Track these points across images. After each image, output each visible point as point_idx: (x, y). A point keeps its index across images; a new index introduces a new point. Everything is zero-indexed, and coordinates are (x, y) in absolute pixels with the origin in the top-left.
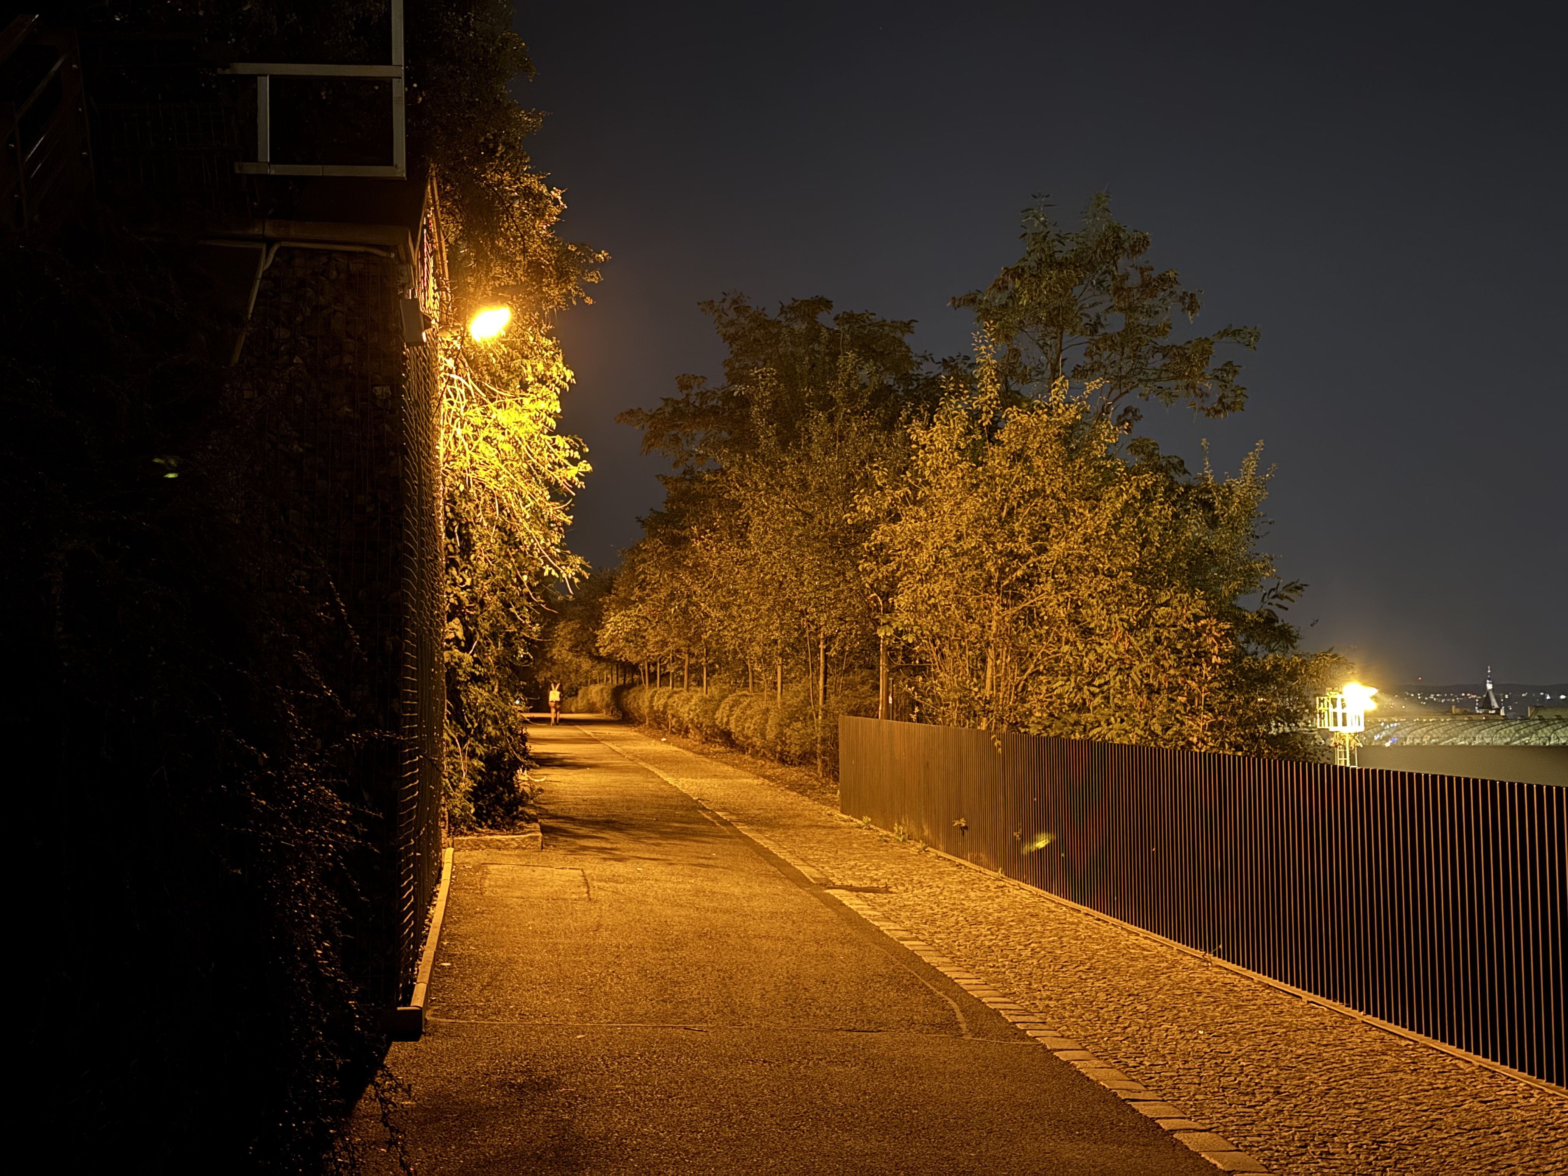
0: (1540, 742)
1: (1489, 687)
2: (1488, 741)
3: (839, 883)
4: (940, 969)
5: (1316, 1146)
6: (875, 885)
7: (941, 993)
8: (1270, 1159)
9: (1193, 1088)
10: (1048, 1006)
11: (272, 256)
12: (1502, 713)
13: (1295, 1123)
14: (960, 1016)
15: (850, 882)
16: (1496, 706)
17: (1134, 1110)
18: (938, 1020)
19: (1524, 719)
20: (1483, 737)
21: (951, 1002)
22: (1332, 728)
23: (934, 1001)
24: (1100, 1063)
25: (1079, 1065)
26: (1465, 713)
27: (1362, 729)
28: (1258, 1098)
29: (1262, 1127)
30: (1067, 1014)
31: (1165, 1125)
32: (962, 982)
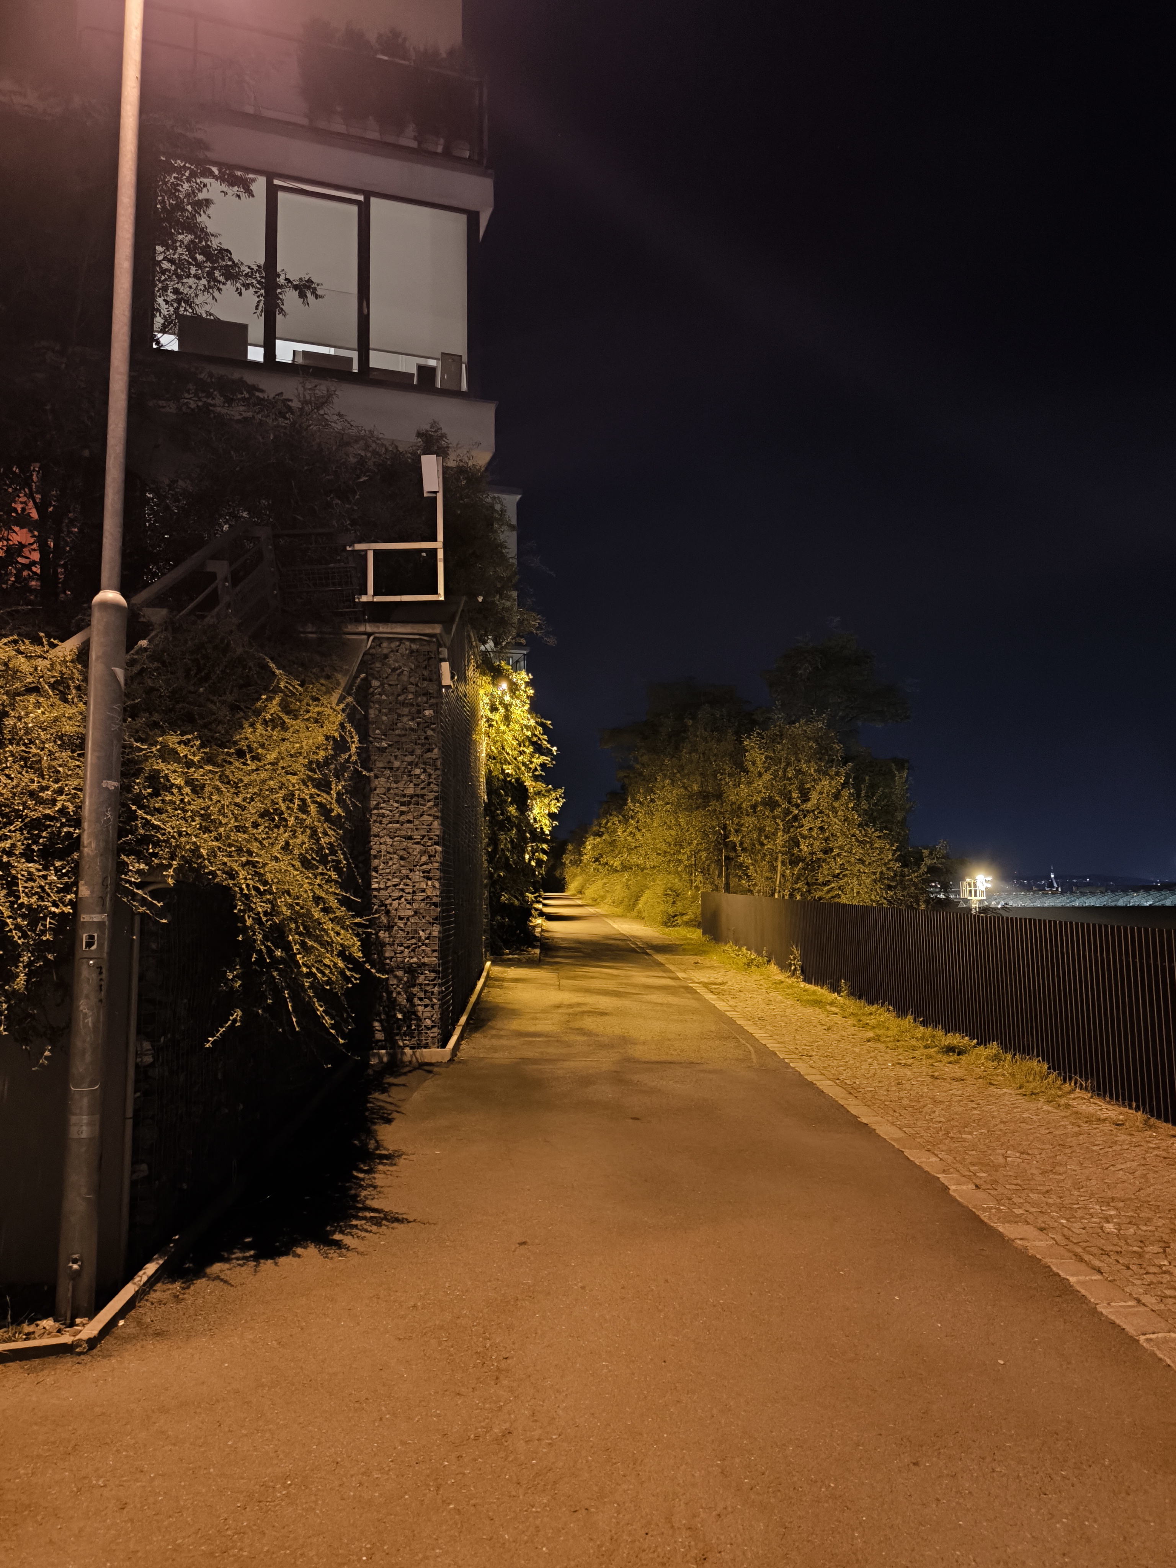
0: (1080, 905)
1: (1052, 876)
2: (1052, 904)
3: (696, 980)
4: (746, 1028)
7: (744, 1042)
11: (370, 642)
12: (1060, 889)
14: (753, 1056)
16: (1056, 885)
17: (847, 1110)
18: (741, 1057)
19: (1072, 892)
20: (1049, 902)
21: (749, 1046)
22: (969, 898)
23: (740, 1045)
24: (830, 1082)
25: (817, 1084)
26: (1040, 890)
27: (985, 898)
32: (756, 1035)
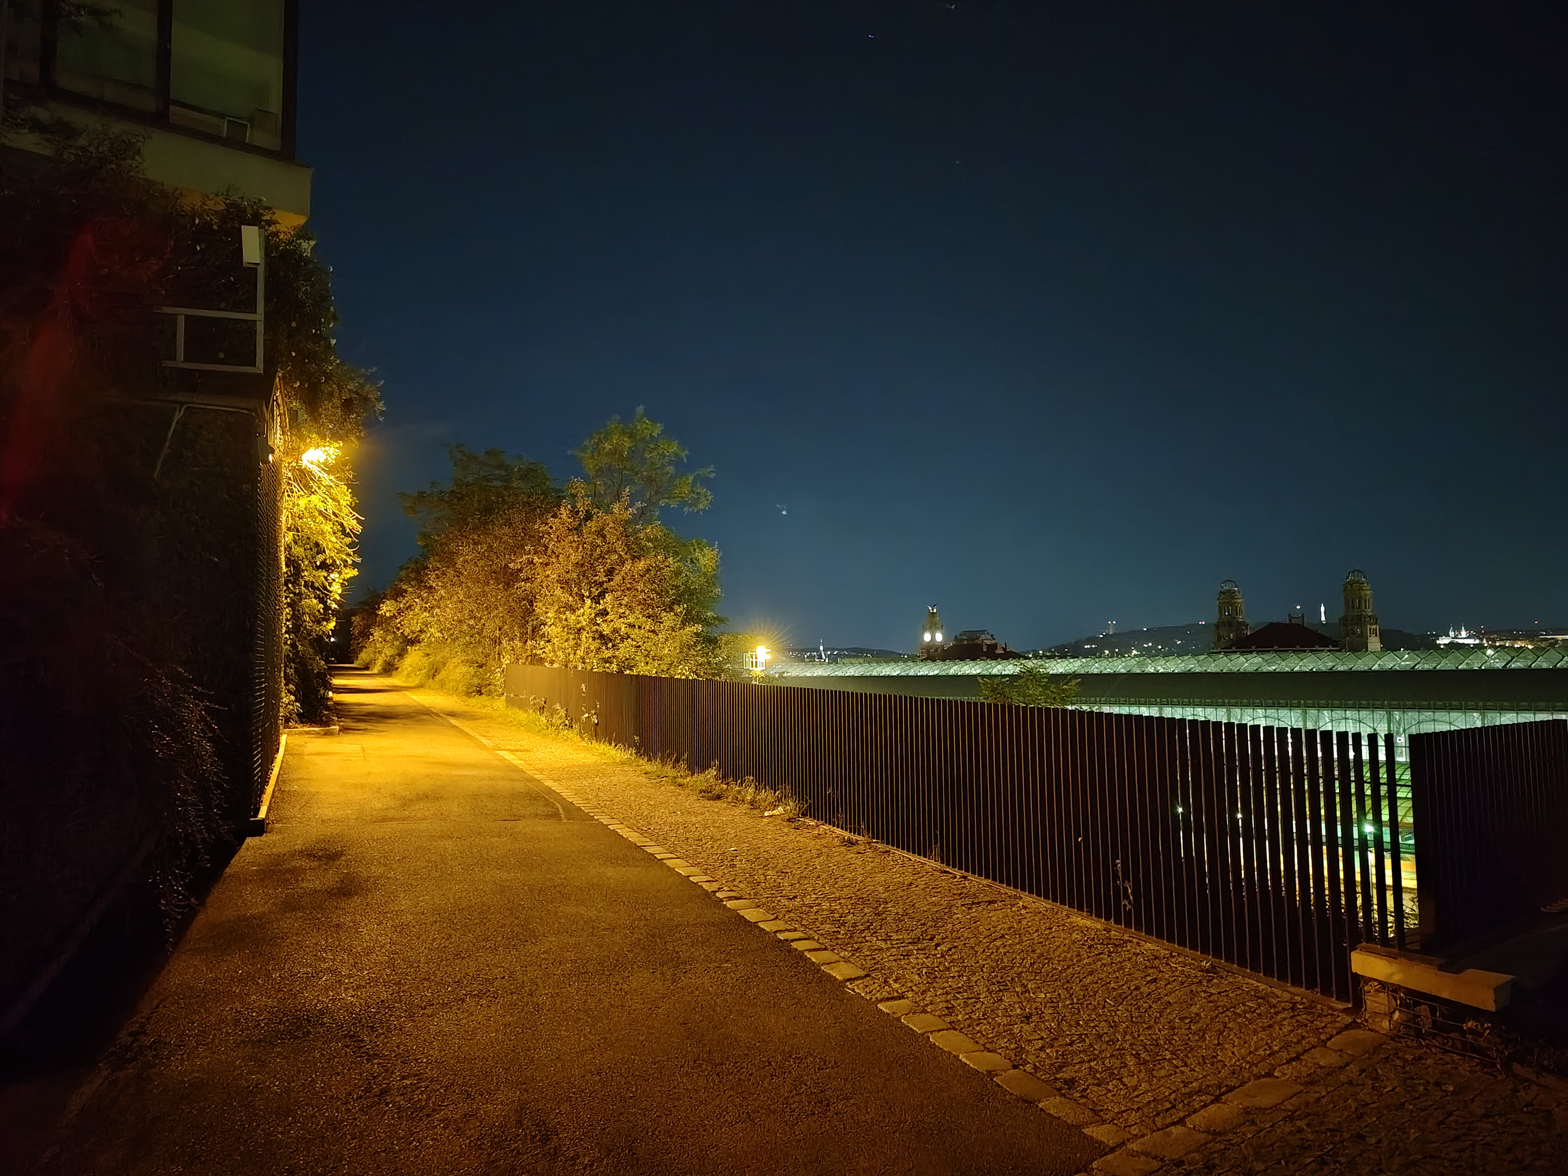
0: (843, 675)
1: (821, 648)
2: (820, 674)
3: (503, 748)
4: (553, 788)
5: (729, 862)
6: (522, 748)
7: (552, 800)
8: (707, 869)
9: (673, 839)
10: (606, 804)
11: (182, 411)
12: (827, 661)
13: (720, 852)
14: (560, 809)
15: (509, 747)
16: (824, 657)
17: (644, 850)
18: (550, 813)
19: (836, 663)
20: (818, 672)
21: (557, 804)
22: (751, 669)
23: (547, 804)
24: (630, 830)
25: (619, 831)
26: (811, 661)
27: (764, 668)
28: (704, 841)
29: (704, 855)
30: (615, 807)
31: (657, 856)
32: (564, 795)
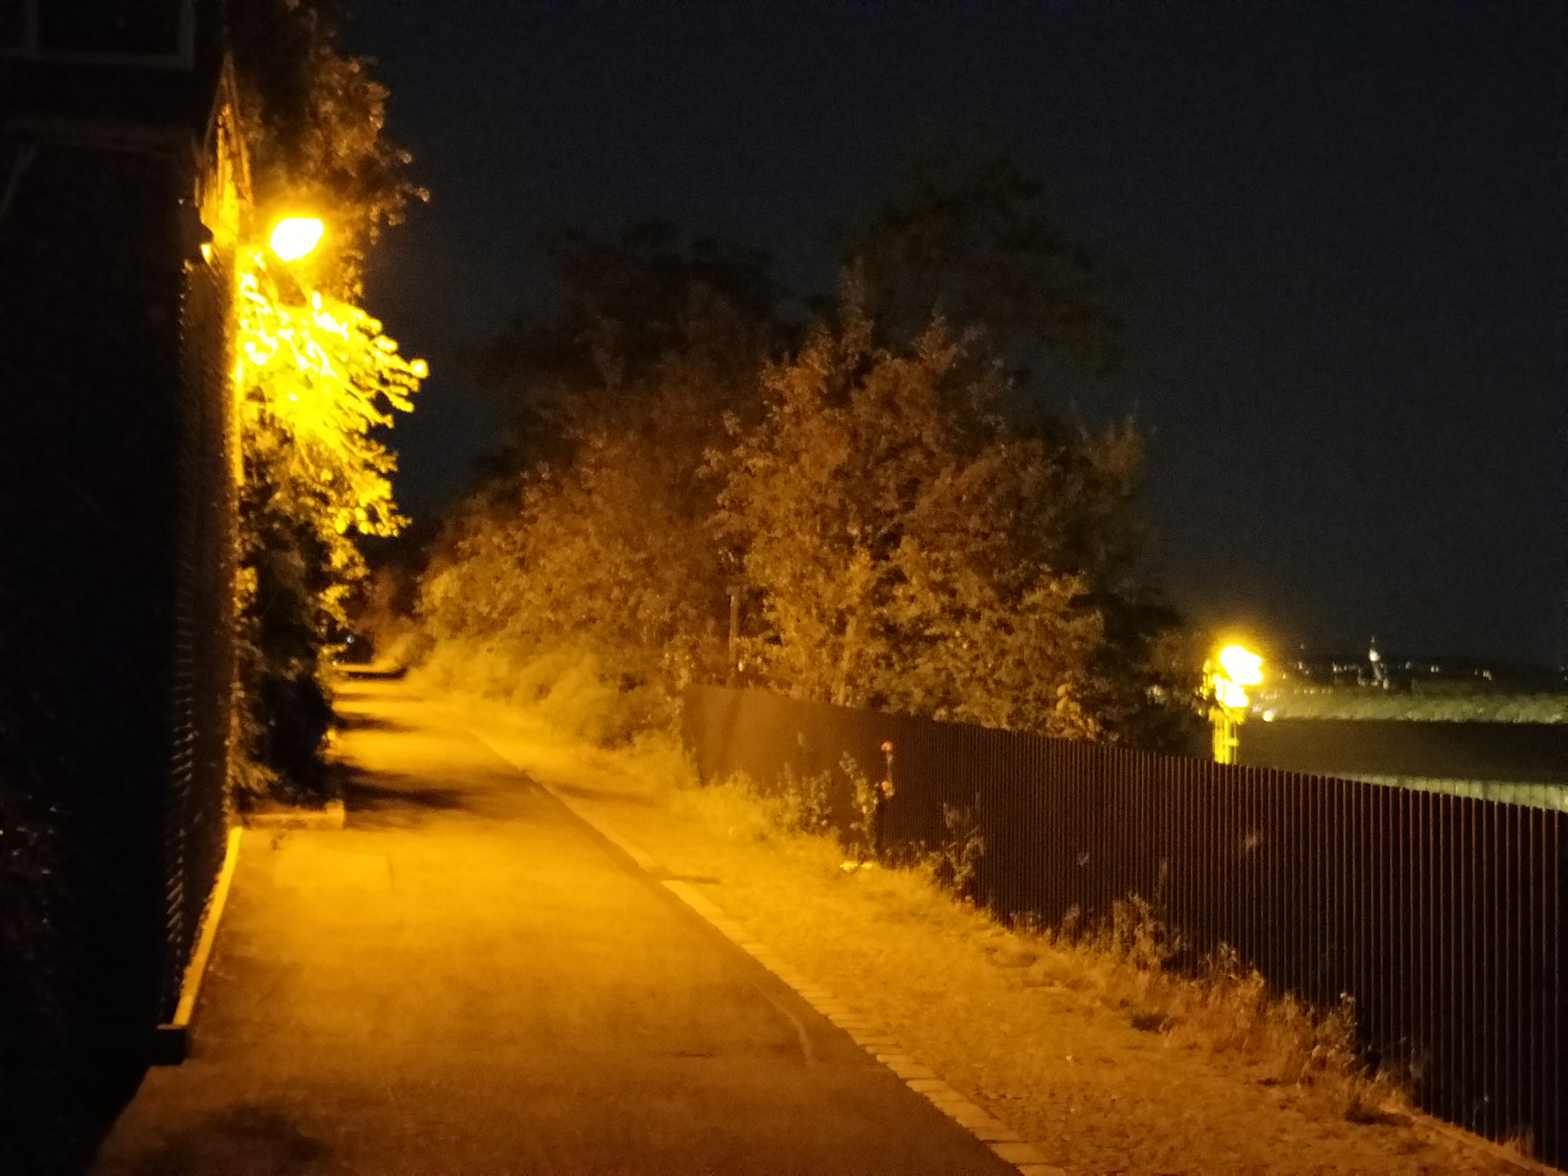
0: (1423, 718)
2: (1370, 714)
3: (677, 873)
6: (716, 876)
7: (782, 1010)
10: (902, 1025)
15: (691, 872)
17: (993, 1154)
18: (777, 1042)
19: (1410, 692)
20: (1365, 710)
21: (793, 1019)
23: (773, 1017)
24: (957, 1095)
25: (933, 1097)
26: (1349, 685)
27: (1244, 701)
32: (807, 996)
